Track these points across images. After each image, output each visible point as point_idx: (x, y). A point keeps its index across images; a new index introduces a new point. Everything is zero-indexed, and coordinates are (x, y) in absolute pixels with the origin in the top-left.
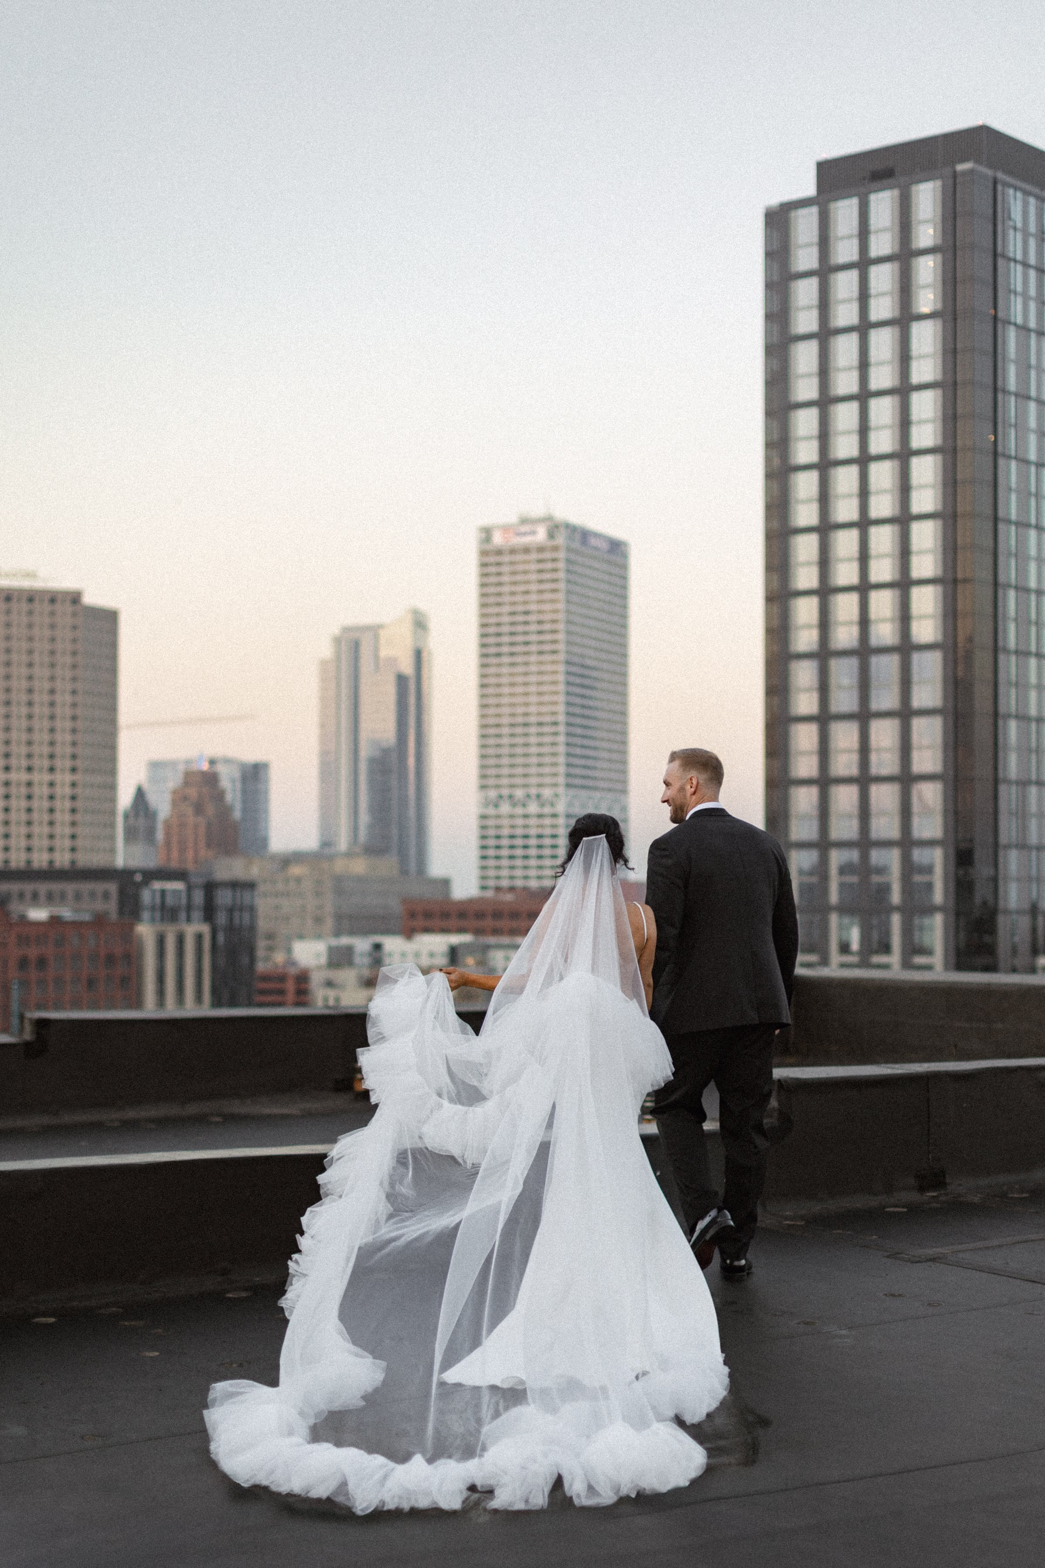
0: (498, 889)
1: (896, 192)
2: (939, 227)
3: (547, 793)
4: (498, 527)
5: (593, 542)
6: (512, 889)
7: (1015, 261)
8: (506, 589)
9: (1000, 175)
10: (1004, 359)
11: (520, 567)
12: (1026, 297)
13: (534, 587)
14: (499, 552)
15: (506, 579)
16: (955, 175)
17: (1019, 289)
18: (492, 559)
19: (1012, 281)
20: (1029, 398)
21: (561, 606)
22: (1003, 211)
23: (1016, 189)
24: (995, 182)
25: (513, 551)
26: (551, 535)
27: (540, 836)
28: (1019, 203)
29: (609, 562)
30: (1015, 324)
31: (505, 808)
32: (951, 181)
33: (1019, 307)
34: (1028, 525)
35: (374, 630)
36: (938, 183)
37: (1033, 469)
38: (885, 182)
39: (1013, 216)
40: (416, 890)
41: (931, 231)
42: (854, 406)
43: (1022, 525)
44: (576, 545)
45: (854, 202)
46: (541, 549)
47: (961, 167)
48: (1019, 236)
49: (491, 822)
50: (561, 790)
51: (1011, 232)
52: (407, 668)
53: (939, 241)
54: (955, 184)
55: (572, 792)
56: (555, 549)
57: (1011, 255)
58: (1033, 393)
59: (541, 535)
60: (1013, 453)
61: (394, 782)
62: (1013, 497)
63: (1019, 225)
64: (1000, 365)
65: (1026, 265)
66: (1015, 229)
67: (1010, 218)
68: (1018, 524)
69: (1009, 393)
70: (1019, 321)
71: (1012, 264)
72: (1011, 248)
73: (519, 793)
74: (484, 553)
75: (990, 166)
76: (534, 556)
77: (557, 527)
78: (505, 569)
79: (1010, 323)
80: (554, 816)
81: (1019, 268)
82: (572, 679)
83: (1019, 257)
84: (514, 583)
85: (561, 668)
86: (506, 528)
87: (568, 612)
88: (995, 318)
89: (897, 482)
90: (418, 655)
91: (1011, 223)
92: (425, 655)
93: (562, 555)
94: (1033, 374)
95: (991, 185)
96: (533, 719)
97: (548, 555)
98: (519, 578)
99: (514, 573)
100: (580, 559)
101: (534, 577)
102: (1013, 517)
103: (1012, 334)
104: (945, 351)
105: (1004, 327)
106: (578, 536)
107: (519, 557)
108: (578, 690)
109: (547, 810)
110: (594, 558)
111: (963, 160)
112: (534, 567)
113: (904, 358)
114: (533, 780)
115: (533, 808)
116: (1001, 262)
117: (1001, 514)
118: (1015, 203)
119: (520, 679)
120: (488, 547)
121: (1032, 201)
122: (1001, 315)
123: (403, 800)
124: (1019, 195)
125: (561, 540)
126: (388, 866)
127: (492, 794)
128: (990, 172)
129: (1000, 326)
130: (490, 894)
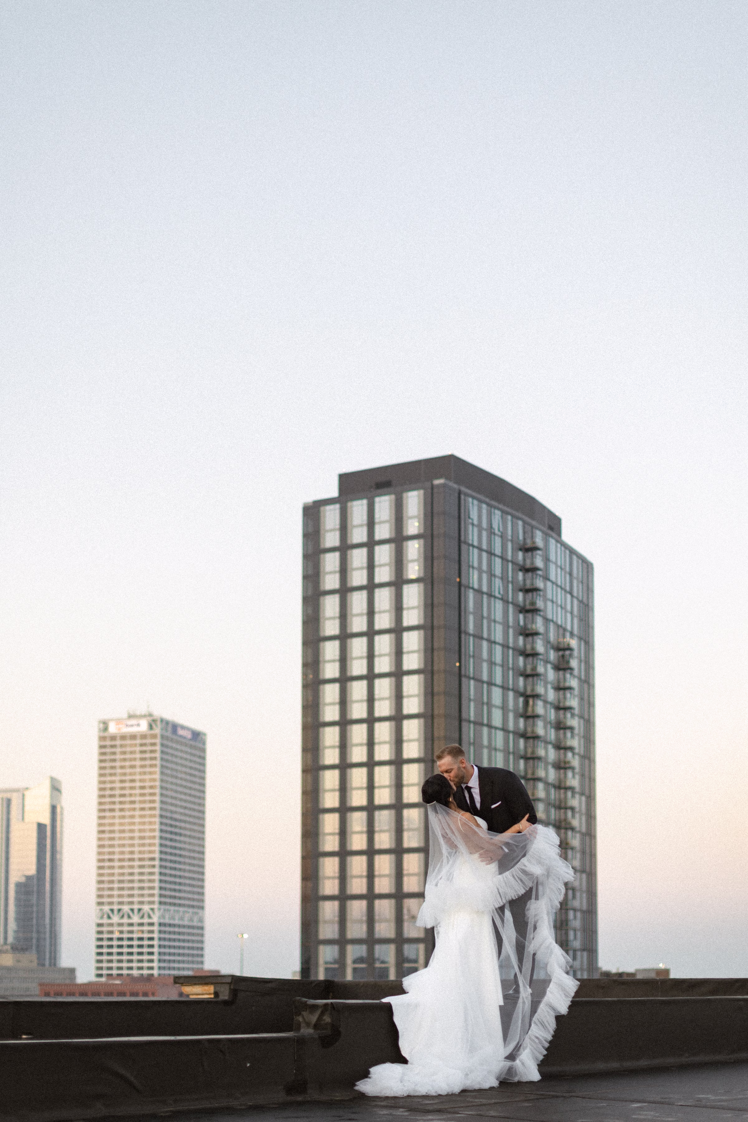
0: (110, 976)
1: (393, 497)
2: (422, 522)
3: (146, 908)
4: (112, 720)
5: (181, 732)
6: (120, 975)
7: (473, 546)
8: (118, 764)
9: (463, 489)
10: (465, 612)
11: (128, 749)
12: (480, 571)
13: (138, 763)
14: (113, 738)
15: (118, 757)
16: (432, 487)
17: (476, 564)
18: (108, 743)
19: (471, 560)
20: (482, 638)
21: (157, 776)
22: (465, 511)
23: (473, 498)
24: (460, 493)
25: (123, 737)
26: (151, 727)
27: (141, 939)
28: (476, 508)
29: (191, 747)
30: (473, 588)
31: (115, 919)
32: (429, 490)
33: (476, 577)
34: (482, 724)
35: (22, 792)
36: (422, 492)
37: (485, 686)
38: (385, 490)
39: (471, 517)
40: (49, 977)
41: (417, 524)
42: (364, 640)
43: (479, 724)
44: (169, 734)
45: (365, 502)
46: (144, 736)
47: (437, 482)
48: (476, 530)
49: (105, 929)
50: (156, 906)
51: (470, 527)
52: (46, 820)
53: (422, 531)
54: (432, 494)
55: (163, 907)
56: (154, 736)
57: (470, 542)
58: (485, 635)
59: (143, 726)
60: (472, 675)
61: (34, 899)
62: (472, 704)
63: (476, 522)
64: (463, 614)
65: (480, 549)
66: (473, 524)
67: (469, 517)
68: (475, 723)
69: (470, 635)
70: (476, 586)
71: (471, 548)
72: (470, 537)
73: (126, 908)
74: (102, 738)
75: (456, 483)
76: (138, 741)
77: (154, 721)
78: (118, 750)
79: (469, 587)
80: (152, 924)
81: (476, 551)
82: (164, 828)
83: (476, 543)
84: (125, 760)
85: (157, 820)
86: (118, 721)
87: (162, 781)
88: (460, 584)
89: (393, 692)
90: (53, 809)
91: (470, 521)
92: (58, 810)
93: (158, 741)
94: (485, 622)
95: (457, 495)
96: (136, 856)
97: (148, 741)
98: (128, 756)
99: (124, 753)
100: (170, 744)
101: (138, 756)
102: (472, 719)
103: (471, 595)
104: (426, 605)
105: (465, 590)
106: (170, 729)
107: (128, 742)
108: (168, 836)
109: (146, 920)
110: (181, 744)
111: (437, 478)
112: (138, 749)
113: (399, 608)
114: (136, 899)
115: (136, 919)
116: (464, 547)
117: (464, 715)
118: (473, 508)
119: (127, 828)
120: (106, 734)
121: (484, 506)
122: (464, 582)
123: (41, 915)
124: (476, 502)
125: (157, 731)
126: (29, 959)
127: (106, 908)
128: (456, 486)
129: (463, 589)
130: (103, 979)
